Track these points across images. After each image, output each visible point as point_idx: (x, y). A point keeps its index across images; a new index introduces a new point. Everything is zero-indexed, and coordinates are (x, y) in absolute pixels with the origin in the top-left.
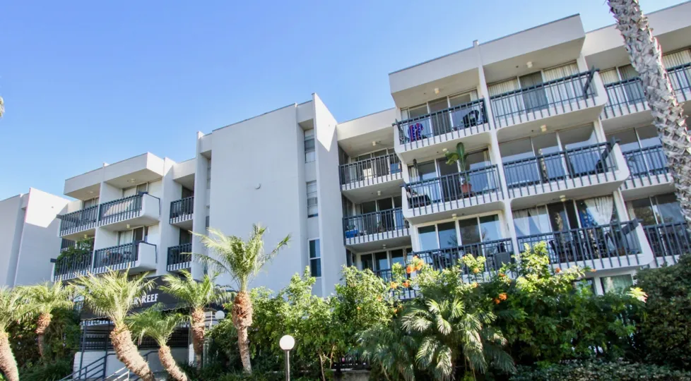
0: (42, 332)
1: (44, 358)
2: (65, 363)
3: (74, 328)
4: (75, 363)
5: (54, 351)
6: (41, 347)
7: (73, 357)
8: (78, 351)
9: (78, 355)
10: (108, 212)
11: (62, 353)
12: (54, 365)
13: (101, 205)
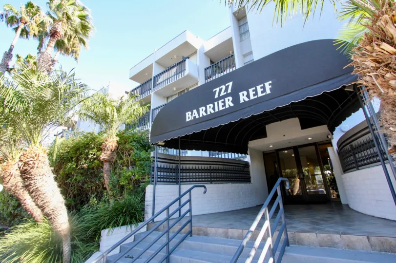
0: (106, 158)
1: (110, 193)
2: (134, 200)
3: (143, 154)
4: (146, 199)
5: (122, 183)
6: (107, 179)
7: (144, 191)
8: (149, 183)
9: (149, 189)
10: (160, 80)
11: (131, 186)
12: (122, 202)
13: (154, 77)
